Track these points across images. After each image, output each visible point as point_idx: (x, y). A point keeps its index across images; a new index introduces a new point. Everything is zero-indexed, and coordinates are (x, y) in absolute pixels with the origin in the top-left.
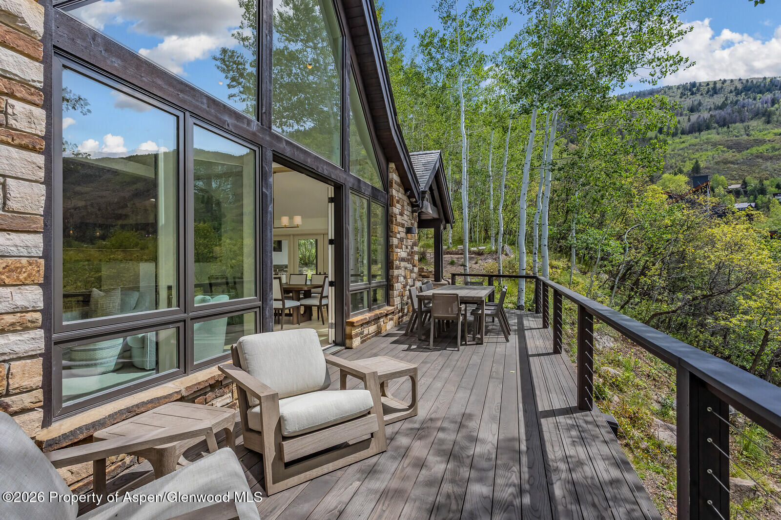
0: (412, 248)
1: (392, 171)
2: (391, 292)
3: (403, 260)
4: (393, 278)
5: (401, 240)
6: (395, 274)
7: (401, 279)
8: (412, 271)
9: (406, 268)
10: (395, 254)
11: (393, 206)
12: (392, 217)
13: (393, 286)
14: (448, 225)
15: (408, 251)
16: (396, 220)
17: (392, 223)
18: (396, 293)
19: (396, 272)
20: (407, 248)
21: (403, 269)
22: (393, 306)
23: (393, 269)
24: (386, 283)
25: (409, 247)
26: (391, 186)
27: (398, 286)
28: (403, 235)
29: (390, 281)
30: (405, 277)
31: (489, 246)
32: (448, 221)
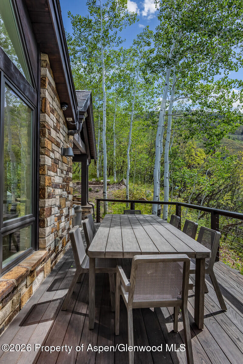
0: (67, 174)
1: (44, 64)
2: (41, 230)
3: (56, 186)
4: (44, 210)
5: (56, 161)
6: (47, 205)
7: (55, 210)
8: (67, 200)
9: (61, 196)
10: (47, 177)
11: (45, 112)
12: (45, 127)
13: (44, 221)
14: (92, 161)
15: (64, 176)
16: (50, 134)
17: (44, 135)
18: (48, 230)
19: (48, 202)
20: (62, 172)
21: (58, 197)
22: (44, 249)
23: (44, 198)
24: (34, 218)
25: (65, 172)
26: (44, 85)
27: (51, 221)
28: (58, 156)
29: (40, 215)
30: (60, 207)
31: (112, 179)
32: (92, 157)
